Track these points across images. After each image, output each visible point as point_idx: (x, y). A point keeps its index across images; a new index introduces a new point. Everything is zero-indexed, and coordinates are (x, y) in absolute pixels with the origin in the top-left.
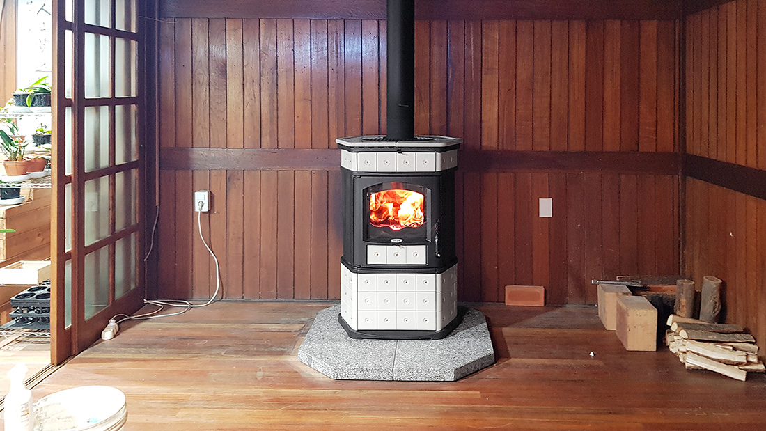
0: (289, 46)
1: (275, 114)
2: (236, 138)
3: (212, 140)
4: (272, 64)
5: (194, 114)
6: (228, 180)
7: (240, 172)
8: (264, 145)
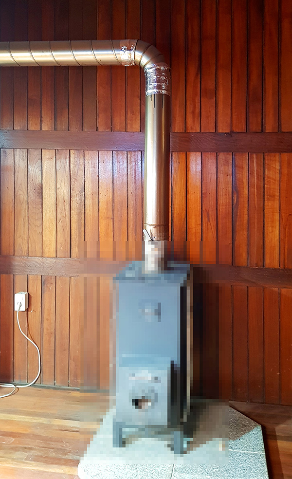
0: (95, 173)
1: (83, 229)
2: (50, 249)
3: (30, 249)
4: (81, 187)
5: (15, 228)
6: (43, 283)
7: (52, 277)
8: (73, 255)
